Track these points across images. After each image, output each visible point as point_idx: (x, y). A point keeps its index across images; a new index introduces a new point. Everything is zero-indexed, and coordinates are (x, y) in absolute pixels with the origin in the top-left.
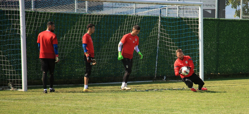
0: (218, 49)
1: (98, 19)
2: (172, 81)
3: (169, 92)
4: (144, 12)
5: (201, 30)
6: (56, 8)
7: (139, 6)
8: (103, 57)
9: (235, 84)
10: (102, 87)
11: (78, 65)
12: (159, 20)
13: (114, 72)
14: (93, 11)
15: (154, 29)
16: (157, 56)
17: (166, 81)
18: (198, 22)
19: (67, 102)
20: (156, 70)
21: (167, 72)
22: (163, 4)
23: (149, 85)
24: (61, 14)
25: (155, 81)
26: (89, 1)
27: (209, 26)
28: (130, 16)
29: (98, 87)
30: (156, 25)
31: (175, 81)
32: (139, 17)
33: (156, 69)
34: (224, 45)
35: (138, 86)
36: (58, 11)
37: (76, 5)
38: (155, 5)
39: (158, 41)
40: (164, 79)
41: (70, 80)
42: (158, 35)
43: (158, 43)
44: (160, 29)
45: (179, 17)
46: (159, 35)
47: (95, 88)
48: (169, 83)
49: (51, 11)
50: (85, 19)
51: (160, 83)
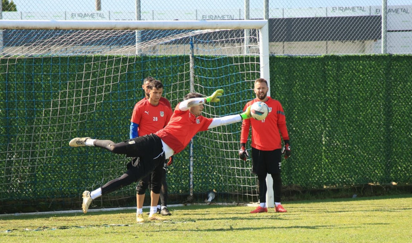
16: (192, 148)
18: (258, 67)
20: (191, 180)
25: (189, 205)
33: (191, 177)
40: (210, 200)
44: (194, 86)
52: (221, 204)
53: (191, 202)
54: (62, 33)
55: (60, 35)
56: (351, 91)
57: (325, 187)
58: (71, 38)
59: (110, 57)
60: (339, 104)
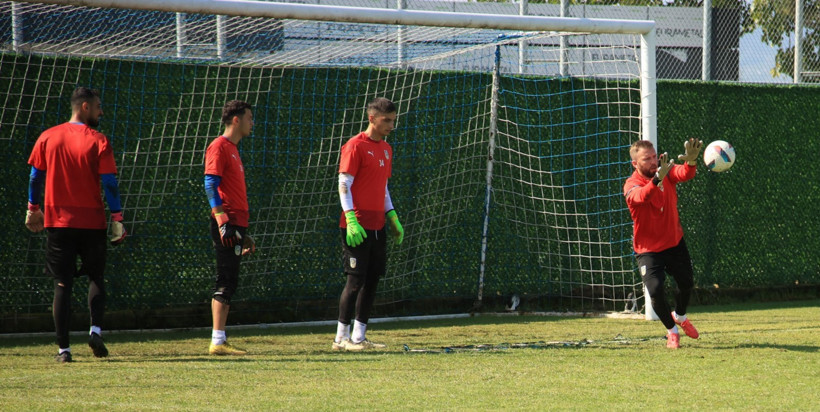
0: (711, 196)
1: (265, 82)
2: (543, 313)
3: (529, 356)
4: (435, 57)
5: (650, 124)
6: (103, 43)
7: (416, 34)
8: (282, 226)
9: (777, 326)
10: (280, 338)
11: (187, 256)
12: (494, 89)
13: (324, 281)
14: (245, 54)
15: (474, 121)
16: (486, 223)
17: (522, 314)
18: (637, 96)
19: (146, 394)
20: (482, 275)
21: (524, 280)
22: (506, 29)
23: (455, 329)
24: (125, 65)
25: (477, 314)
26: (230, 16)
27: (677, 108)
28: (384, 73)
29: (265, 337)
30: (482, 105)
31: (554, 313)
32: (418, 75)
33: (482, 269)
34: (735, 181)
35: (414, 335)
36: (113, 53)
37: (182, 30)
38: (479, 30)
39: (490, 166)
40: (513, 308)
41: (158, 312)
42: (487, 143)
43: (489, 175)
44: (498, 122)
45: (567, 74)
46: (492, 142)
47: (253, 342)
48: (532, 324)
49: (85, 51)
50: (212, 82)
51: (497, 323)
52: (559, 314)
53: (480, 310)
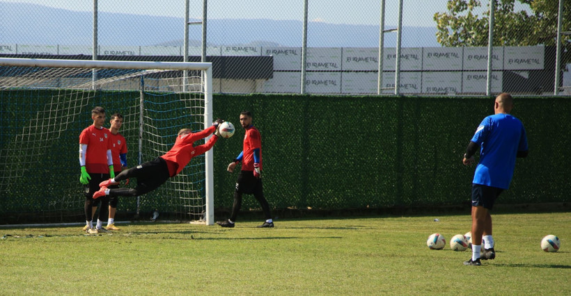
0: (305, 158)
18: (203, 103)
25: (136, 222)
32: (86, 93)
39: (140, 141)
40: (155, 217)
42: (139, 129)
43: (140, 146)
44: (144, 118)
52: (165, 221)
53: (138, 219)
54: (38, 69)
55: (36, 72)
56: (274, 125)
57: (251, 209)
58: (45, 74)
59: (74, 91)
60: (265, 138)
